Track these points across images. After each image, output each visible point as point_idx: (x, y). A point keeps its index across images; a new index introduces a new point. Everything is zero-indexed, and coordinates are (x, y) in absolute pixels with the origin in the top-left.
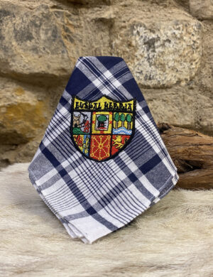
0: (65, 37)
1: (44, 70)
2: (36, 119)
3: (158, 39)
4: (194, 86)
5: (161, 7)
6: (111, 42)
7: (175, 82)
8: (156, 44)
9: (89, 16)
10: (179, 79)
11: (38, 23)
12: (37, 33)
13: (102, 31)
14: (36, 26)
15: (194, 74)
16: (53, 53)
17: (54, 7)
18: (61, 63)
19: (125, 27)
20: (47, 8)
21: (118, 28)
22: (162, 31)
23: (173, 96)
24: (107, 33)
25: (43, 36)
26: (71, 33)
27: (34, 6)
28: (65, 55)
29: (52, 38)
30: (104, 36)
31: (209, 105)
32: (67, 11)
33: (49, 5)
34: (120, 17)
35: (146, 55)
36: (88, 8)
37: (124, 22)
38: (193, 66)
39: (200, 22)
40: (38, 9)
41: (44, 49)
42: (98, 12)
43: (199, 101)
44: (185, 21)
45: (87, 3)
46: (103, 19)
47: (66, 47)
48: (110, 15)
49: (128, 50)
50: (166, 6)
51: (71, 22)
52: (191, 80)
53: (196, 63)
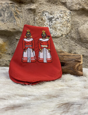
0: (16, 16)
1: (6, 29)
2: (2, 50)
3: (54, 17)
4: (68, 37)
5: (55, 5)
6: (34, 18)
7: (60, 35)
8: (53, 20)
9: (26, 7)
10: (62, 34)
11: (4, 9)
12: (4, 14)
13: (31, 14)
14: (3, 11)
15: (68, 32)
16: (10, 22)
17: (11, 3)
18: (13, 26)
19: (40, 12)
20: (8, 4)
21: (37, 13)
22: (55, 14)
23: (60, 41)
24: (33, 14)
25: (6, 15)
26: (18, 14)
27: (3, 3)
28: (15, 23)
29: (10, 16)
30: (31, 16)
31: (74, 45)
32: (17, 5)
33: (9, 3)
34: (38, 8)
35: (49, 24)
36: (25, 4)
37: (40, 10)
38: (68, 29)
39: (71, 11)
40: (4, 4)
41: (7, 20)
42: (29, 6)
43: (70, 43)
44: (65, 11)
45: (25, 3)
46: (31, 9)
47: (15, 20)
48: (34, 7)
49: (41, 22)
50: (57, 5)
51: (18, 10)
52: (67, 35)
53: (69, 28)
